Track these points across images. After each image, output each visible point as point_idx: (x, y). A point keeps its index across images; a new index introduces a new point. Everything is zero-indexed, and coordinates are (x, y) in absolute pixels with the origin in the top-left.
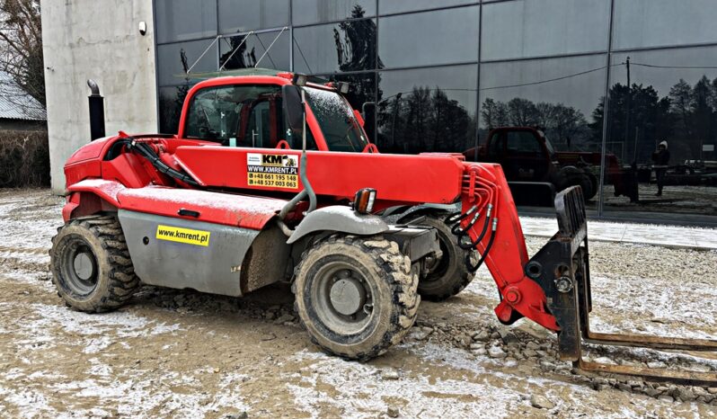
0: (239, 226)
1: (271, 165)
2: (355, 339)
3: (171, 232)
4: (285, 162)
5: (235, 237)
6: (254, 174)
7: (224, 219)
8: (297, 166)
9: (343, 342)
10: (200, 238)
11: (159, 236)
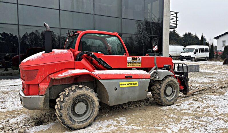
0: (144, 78)
1: (134, 60)
2: (173, 100)
3: (124, 84)
4: (138, 59)
5: (145, 81)
6: (129, 63)
7: (140, 77)
8: (141, 60)
9: (171, 101)
10: (135, 84)
11: (121, 86)
